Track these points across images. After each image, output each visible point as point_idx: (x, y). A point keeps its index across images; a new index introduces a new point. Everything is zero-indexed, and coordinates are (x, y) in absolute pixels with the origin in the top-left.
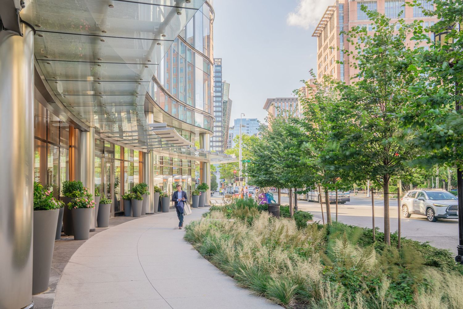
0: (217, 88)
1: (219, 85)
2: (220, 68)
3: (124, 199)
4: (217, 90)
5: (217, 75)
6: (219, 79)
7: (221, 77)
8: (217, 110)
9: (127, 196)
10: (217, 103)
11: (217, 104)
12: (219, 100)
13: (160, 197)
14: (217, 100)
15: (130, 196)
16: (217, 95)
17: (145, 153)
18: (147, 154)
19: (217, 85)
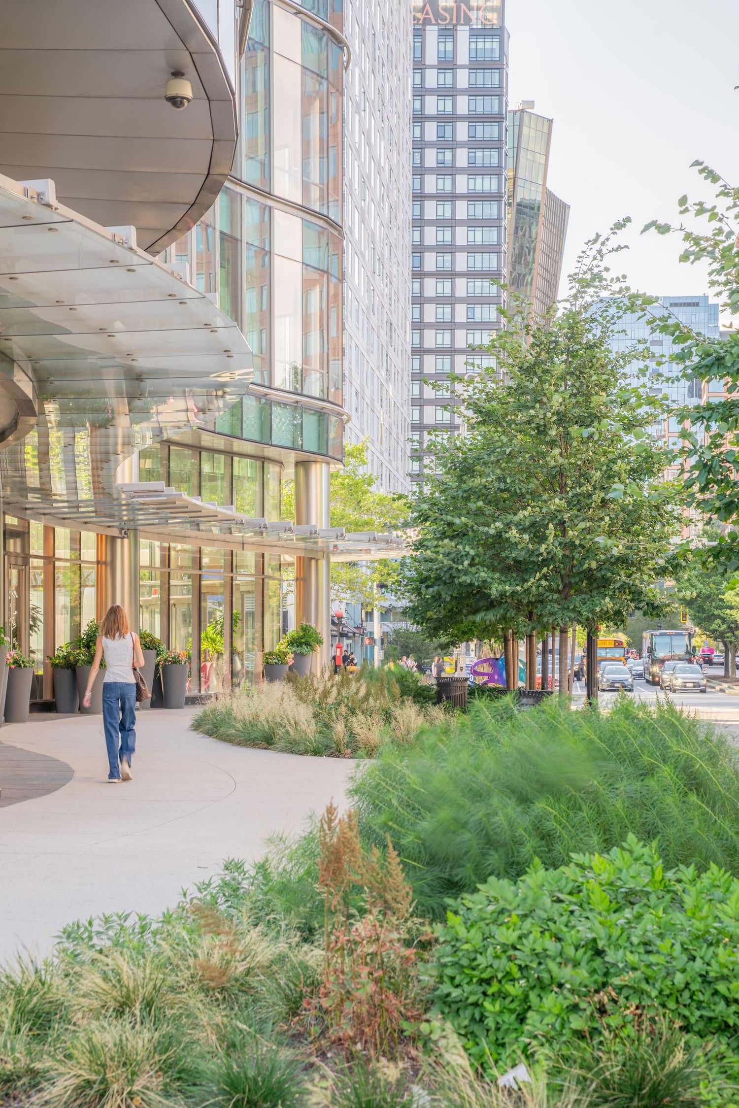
0: (479, 154)
1: (487, 135)
2: (496, 45)
3: (55, 666)
4: (479, 161)
5: (480, 82)
6: (491, 105)
7: (499, 92)
8: (478, 266)
9: (65, 658)
10: (479, 232)
11: (478, 236)
12: (486, 214)
13: (157, 665)
14: (479, 213)
15: (71, 658)
16: (479, 187)
17: (114, 538)
18: (119, 541)
19: (479, 134)
